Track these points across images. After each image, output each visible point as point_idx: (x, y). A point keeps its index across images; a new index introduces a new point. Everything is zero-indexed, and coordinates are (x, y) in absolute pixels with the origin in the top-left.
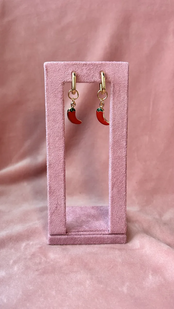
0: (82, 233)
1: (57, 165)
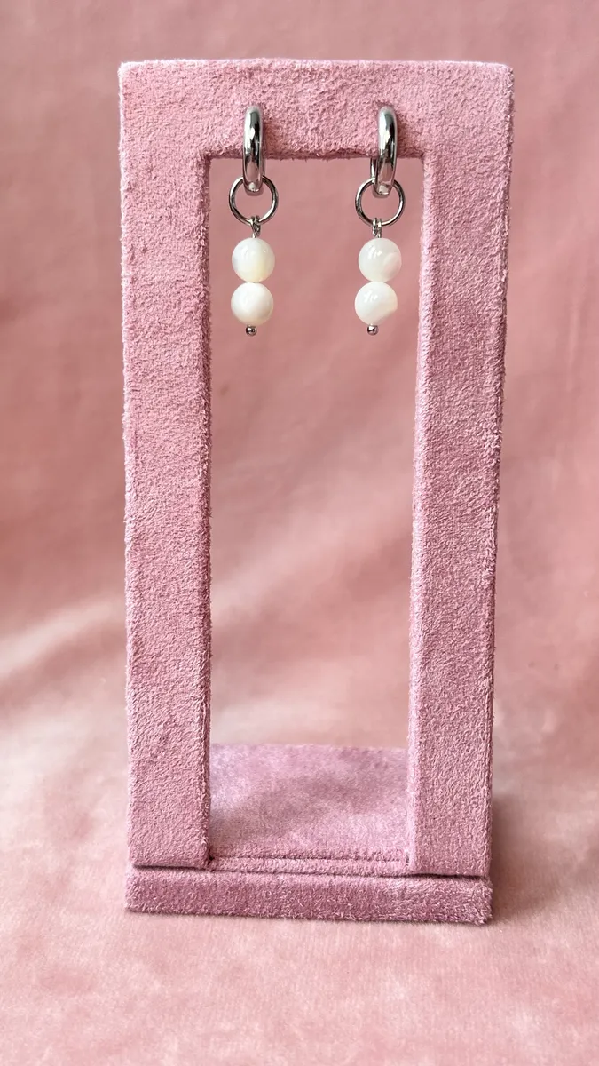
0: (281, 862)
1: (169, 539)
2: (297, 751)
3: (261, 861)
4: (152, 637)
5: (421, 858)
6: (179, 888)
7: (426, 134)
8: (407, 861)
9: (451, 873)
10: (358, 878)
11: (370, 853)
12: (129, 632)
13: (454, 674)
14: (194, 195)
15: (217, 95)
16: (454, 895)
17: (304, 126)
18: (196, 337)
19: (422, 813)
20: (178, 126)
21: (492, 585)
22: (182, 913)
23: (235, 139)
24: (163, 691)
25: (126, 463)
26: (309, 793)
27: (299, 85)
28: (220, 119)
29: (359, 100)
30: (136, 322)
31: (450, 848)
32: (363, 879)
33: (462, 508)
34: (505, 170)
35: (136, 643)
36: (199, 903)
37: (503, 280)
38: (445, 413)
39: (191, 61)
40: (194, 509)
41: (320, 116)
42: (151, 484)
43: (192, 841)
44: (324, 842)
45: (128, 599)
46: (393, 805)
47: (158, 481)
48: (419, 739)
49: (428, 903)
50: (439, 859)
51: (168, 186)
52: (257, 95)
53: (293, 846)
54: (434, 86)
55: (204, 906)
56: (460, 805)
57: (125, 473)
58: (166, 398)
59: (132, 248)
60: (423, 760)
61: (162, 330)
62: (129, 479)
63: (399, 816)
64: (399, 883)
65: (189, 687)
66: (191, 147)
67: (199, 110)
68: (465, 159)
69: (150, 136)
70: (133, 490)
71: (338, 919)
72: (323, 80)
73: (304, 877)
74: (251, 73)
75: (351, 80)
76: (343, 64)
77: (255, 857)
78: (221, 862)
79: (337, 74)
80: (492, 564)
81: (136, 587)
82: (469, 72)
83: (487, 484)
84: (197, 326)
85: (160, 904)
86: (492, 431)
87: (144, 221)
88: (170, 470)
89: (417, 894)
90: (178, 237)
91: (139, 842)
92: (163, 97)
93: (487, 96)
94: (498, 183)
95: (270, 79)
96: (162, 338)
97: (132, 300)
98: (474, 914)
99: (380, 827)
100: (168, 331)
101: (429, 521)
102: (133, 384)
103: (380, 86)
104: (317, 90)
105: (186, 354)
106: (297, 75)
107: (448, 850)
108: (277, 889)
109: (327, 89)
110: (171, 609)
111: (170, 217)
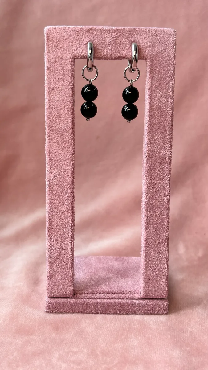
0: (98, 295)
1: (61, 187)
2: (100, 258)
3: (91, 295)
4: (55, 220)
5: (145, 293)
6: (64, 304)
7: (148, 52)
8: (140, 294)
9: (155, 298)
10: (124, 300)
11: (128, 291)
12: (47, 218)
13: (157, 232)
14: (70, 71)
15: (78, 38)
16: (156, 305)
17: (107, 48)
18: (70, 119)
19: (146, 278)
20: (64, 48)
21: (169, 201)
22: (64, 313)
23: (84, 53)
24: (58, 238)
25: (46, 161)
26: (106, 272)
27: (105, 35)
28: (79, 46)
29: (125, 40)
30: (50, 113)
31: (155, 289)
32: (126, 300)
33: (159, 176)
34: (174, 64)
35: (49, 222)
36: (70, 309)
37: (173, 100)
38: (154, 145)
39: (68, 26)
40: (69, 176)
41: (112, 45)
42: (55, 168)
43: (68, 288)
44: (112, 288)
45: (47, 207)
46: (134, 276)
47: (57, 167)
48: (144, 253)
49: (147, 308)
50: (151, 293)
51: (61, 68)
52: (91, 38)
53: (102, 289)
54: (150, 36)
55: (72, 310)
56: (158, 275)
57: (46, 164)
58: (60, 139)
59: (49, 89)
60: (146, 261)
61: (59, 116)
62: (47, 166)
63: (137, 279)
64: (138, 301)
65: (68, 237)
66: (69, 55)
67: (72, 42)
68: (160, 60)
69: (55, 51)
70: (49, 170)
71: (117, 314)
72: (113, 33)
73: (106, 300)
74: (89, 30)
75: (122, 33)
76: (120, 28)
77: (89, 293)
78: (78, 296)
79: (118, 31)
80: (169, 195)
81: (50, 203)
82: (162, 31)
83: (167, 168)
84: (71, 115)
85: (57, 310)
86: (169, 150)
87: (53, 80)
88: (61, 163)
89: (144, 305)
90: (64, 85)
91: (50, 289)
92: (59, 38)
93: (168, 40)
94: (171, 68)
95: (95, 33)
96: (59, 119)
97: (48, 106)
98: (162, 311)
99: (130, 283)
100: (61, 117)
101: (148, 180)
102: (49, 134)
103: (132, 36)
104: (111, 36)
105: (67, 125)
106: (104, 31)
107: (154, 290)
108: (97, 304)
109: (114, 36)
110: (61, 210)
111: (62, 78)
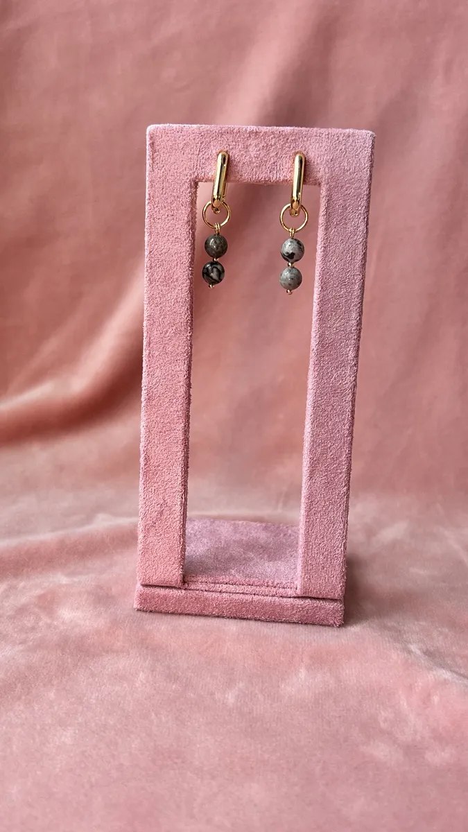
0: (224, 586)
5: (304, 588)
8: (296, 588)
10: (268, 597)
11: (276, 583)
13: (328, 484)
14: (187, 204)
16: (322, 609)
19: (305, 561)
21: (351, 434)
24: (160, 487)
26: (244, 548)
32: (271, 598)
35: (145, 459)
39: (188, 126)
40: (181, 383)
42: (157, 368)
43: (174, 571)
44: (250, 576)
46: (291, 558)
47: (161, 367)
48: (305, 520)
49: (307, 613)
50: (314, 589)
53: (232, 577)
54: (328, 144)
55: (179, 610)
56: (328, 558)
57: (143, 361)
59: (151, 233)
62: (145, 365)
63: (294, 564)
65: (175, 485)
66: (187, 176)
70: (147, 371)
73: (237, 595)
77: (210, 583)
78: (190, 585)
81: (147, 426)
82: (349, 136)
83: (350, 376)
88: (168, 361)
89: (301, 607)
91: (144, 571)
96: (166, 285)
97: (150, 262)
98: (333, 621)
99: (282, 569)
101: (316, 395)
105: (181, 295)
107: (320, 583)
108: (221, 601)
110: (166, 440)
